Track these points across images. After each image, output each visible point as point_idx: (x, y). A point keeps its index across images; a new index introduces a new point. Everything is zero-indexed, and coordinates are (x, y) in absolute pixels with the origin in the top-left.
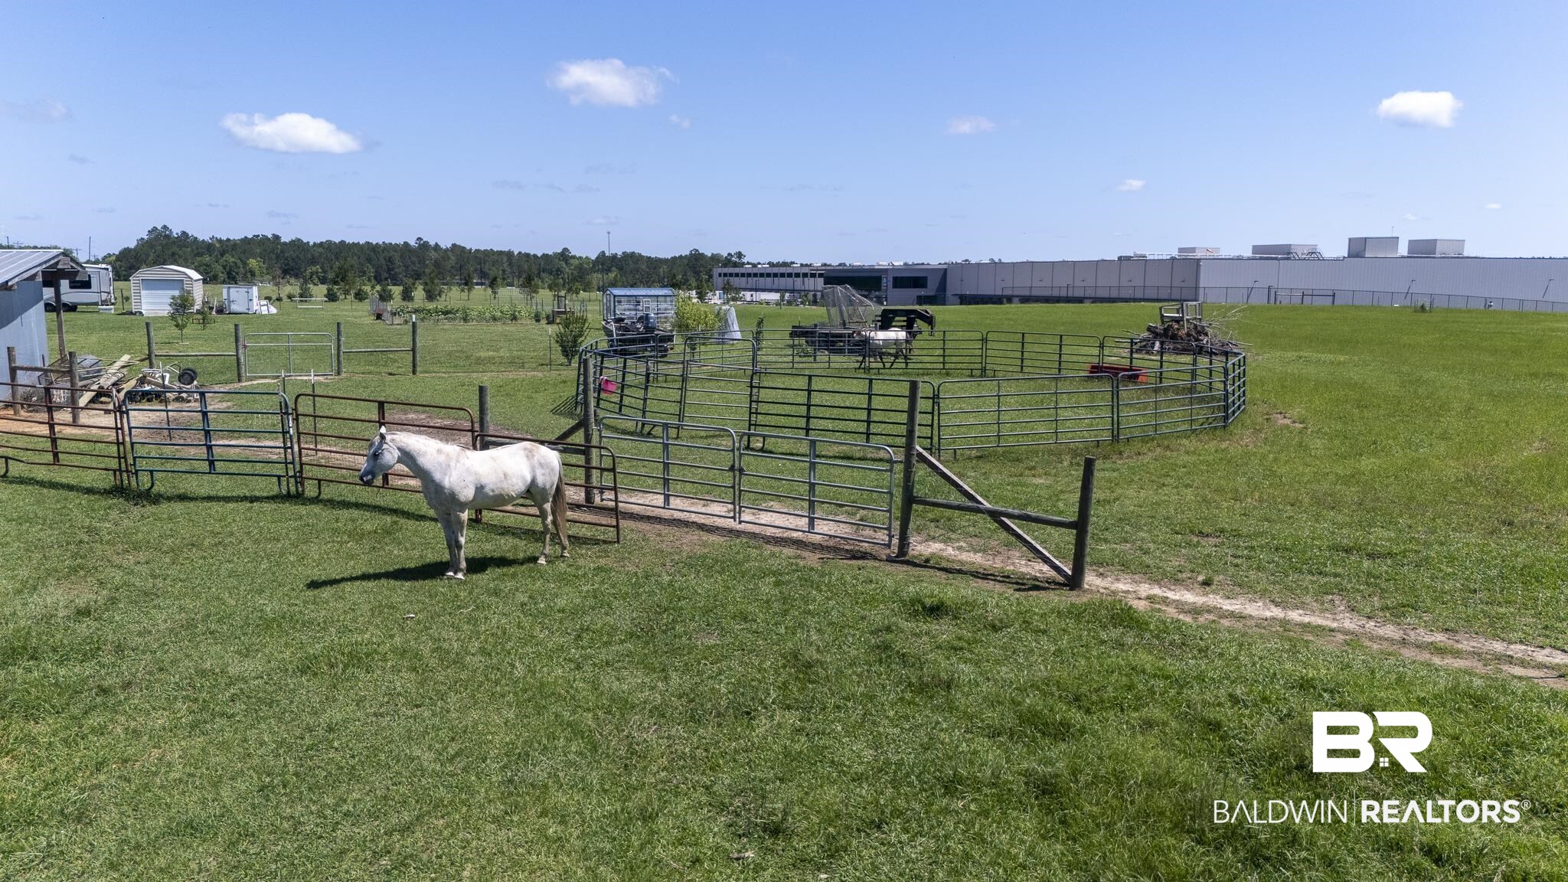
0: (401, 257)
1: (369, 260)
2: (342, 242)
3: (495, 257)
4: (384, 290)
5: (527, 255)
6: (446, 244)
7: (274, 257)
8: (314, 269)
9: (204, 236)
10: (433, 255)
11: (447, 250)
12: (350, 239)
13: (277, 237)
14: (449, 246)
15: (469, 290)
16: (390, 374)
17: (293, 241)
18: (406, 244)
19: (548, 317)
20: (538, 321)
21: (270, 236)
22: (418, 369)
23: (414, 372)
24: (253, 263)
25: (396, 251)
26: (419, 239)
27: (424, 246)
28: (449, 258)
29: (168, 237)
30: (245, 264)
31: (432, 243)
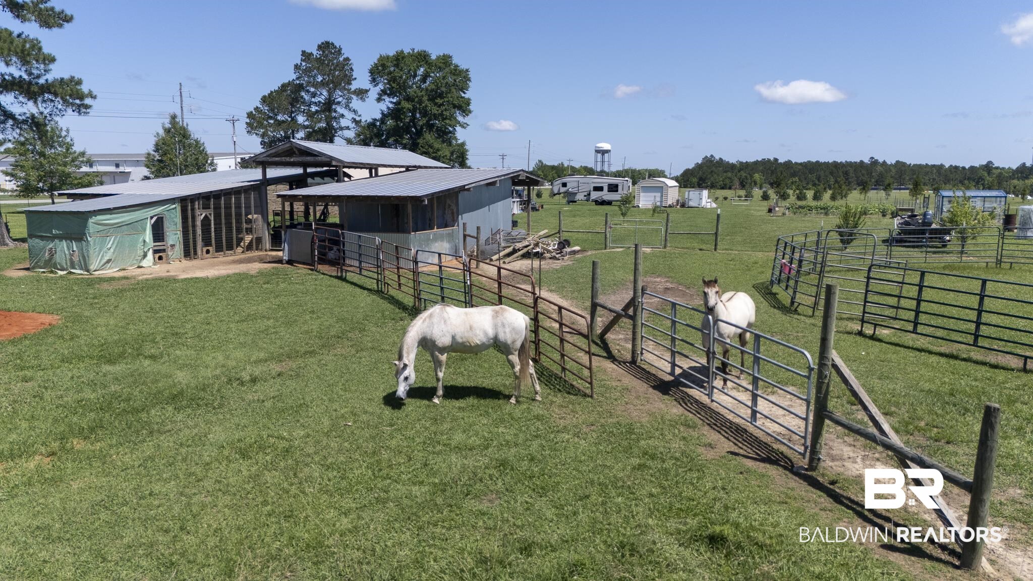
0: (855, 170)
1: (832, 173)
2: (817, 162)
3: (928, 170)
4: (801, 193)
5: (956, 167)
6: (891, 161)
7: (770, 172)
8: (794, 179)
9: (733, 160)
10: (879, 168)
11: (891, 165)
12: (822, 160)
13: (776, 160)
14: (894, 162)
15: (866, 192)
16: (701, 250)
17: (786, 162)
18: (862, 162)
19: (892, 213)
20: (884, 216)
21: (772, 159)
22: (718, 247)
23: (715, 249)
24: (757, 176)
25: (851, 167)
26: (872, 158)
27: (874, 163)
28: (890, 171)
29: (711, 161)
30: (752, 177)
31: (881, 161)
